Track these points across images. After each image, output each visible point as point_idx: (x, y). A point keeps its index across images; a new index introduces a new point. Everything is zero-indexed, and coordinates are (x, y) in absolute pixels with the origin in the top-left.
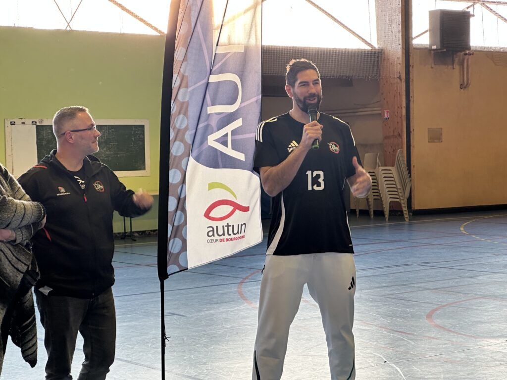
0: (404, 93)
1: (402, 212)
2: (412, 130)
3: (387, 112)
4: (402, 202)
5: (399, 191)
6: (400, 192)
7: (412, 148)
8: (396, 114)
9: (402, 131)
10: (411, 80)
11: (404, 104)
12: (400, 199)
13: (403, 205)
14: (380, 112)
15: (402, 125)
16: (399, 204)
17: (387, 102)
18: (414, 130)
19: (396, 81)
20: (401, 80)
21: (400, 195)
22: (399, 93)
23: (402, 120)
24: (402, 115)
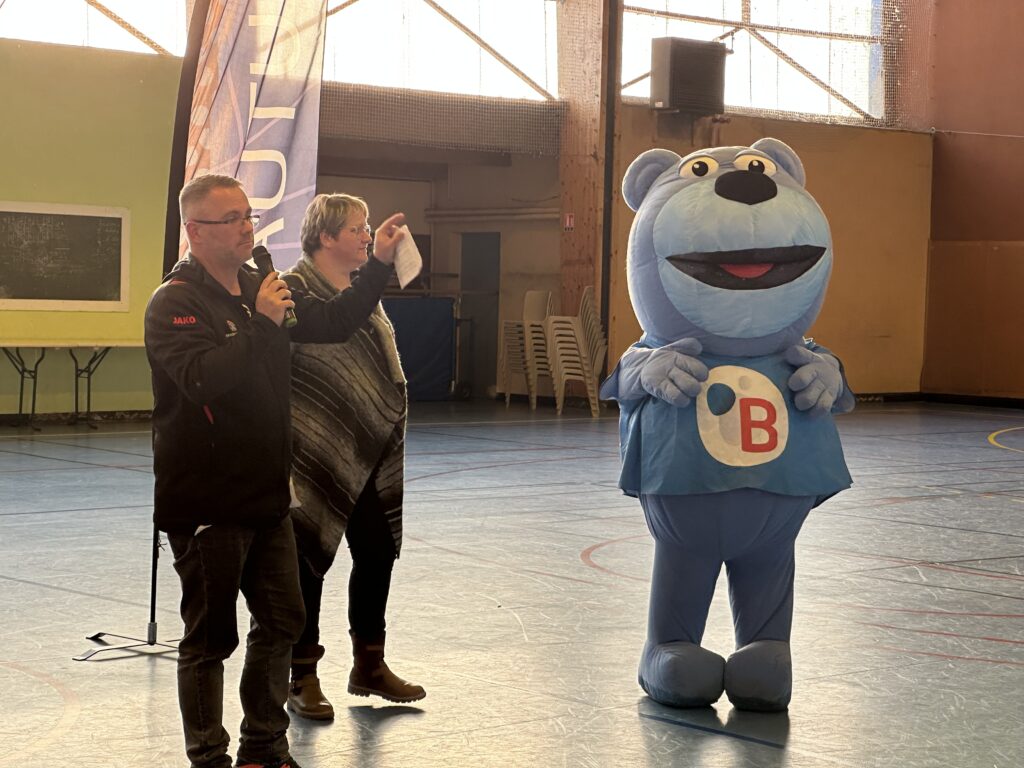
0: (601, 185)
1: (587, 400)
2: (613, 251)
3: (571, 217)
4: (588, 381)
5: (584, 361)
6: (586, 365)
7: (612, 285)
8: (586, 221)
9: (595, 253)
10: (615, 162)
11: (601, 205)
12: (584, 376)
13: (589, 388)
14: (557, 216)
15: (596, 240)
16: (582, 385)
17: (571, 199)
18: (616, 252)
19: (588, 160)
20: (597, 160)
21: (586, 368)
22: (594, 184)
23: (596, 232)
24: (596, 225)
